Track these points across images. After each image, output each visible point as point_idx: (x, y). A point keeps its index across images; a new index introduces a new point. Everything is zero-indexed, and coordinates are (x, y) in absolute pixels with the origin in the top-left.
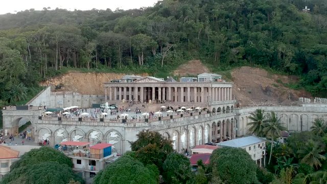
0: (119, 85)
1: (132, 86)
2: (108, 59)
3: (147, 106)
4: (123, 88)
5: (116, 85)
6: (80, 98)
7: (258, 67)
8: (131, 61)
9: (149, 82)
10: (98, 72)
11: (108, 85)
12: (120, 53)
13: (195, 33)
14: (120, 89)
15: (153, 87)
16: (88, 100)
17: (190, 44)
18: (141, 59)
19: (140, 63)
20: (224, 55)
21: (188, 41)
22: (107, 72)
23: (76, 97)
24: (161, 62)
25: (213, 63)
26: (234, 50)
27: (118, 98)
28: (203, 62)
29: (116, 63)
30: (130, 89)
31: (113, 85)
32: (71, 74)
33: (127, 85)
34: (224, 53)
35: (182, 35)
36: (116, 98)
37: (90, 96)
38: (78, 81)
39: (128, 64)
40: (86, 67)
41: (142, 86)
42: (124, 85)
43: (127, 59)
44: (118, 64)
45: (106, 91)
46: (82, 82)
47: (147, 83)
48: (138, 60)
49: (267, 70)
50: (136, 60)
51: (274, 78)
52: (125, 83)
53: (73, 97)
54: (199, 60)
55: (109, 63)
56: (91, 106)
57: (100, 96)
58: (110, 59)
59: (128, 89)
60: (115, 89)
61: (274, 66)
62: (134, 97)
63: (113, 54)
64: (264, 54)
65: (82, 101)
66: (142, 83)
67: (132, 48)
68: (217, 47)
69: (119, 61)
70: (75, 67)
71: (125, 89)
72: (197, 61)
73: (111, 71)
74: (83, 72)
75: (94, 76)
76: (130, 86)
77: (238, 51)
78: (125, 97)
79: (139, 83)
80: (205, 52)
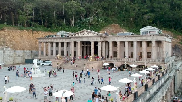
0: (53, 40)
1: (68, 40)
2: (44, 21)
3: (88, 64)
4: (57, 44)
5: (50, 40)
6: (12, 53)
7: (165, 30)
8: (64, 23)
9: (88, 35)
10: (34, 30)
11: (42, 41)
12: (55, 15)
13: (114, 3)
14: (55, 45)
15: (92, 41)
16: (21, 55)
17: (110, 12)
18: (72, 22)
19: (71, 25)
20: (137, 21)
21: (108, 10)
22: (43, 31)
23: (7, 53)
24: (88, 24)
25: (129, 27)
26: (146, 16)
27: (52, 54)
28: (120, 26)
29: (51, 24)
30: (65, 45)
31: (47, 40)
32: (7, 30)
33: (62, 40)
34: (137, 19)
35: (104, 5)
36: (50, 53)
37: (24, 52)
38: (14, 37)
39: (61, 25)
40: (23, 26)
41: (79, 41)
42: (59, 40)
43: (61, 21)
44: (53, 24)
45: (40, 46)
46: (18, 38)
47: (84, 37)
48: (70, 23)
49: (172, 32)
50: (68, 23)
51: (179, 38)
52: (60, 38)
53: (4, 52)
54: (118, 24)
55: (45, 25)
56: (24, 62)
57: (34, 51)
58: (46, 21)
59: (63, 44)
60: (49, 44)
61: (178, 29)
62: (70, 53)
63: (49, 16)
64: (171, 19)
65: (14, 57)
66: (79, 37)
67: (65, 11)
68: (132, 14)
69: (54, 23)
70: (12, 25)
71: (60, 45)
72: (116, 25)
73: (46, 31)
74: (20, 30)
75: (31, 34)
76: (65, 41)
77: (149, 17)
78: (60, 52)
79: (75, 37)
80: (122, 18)
